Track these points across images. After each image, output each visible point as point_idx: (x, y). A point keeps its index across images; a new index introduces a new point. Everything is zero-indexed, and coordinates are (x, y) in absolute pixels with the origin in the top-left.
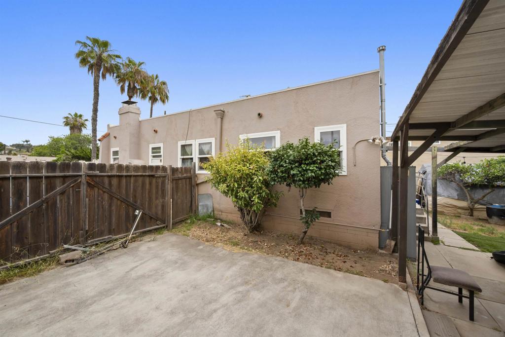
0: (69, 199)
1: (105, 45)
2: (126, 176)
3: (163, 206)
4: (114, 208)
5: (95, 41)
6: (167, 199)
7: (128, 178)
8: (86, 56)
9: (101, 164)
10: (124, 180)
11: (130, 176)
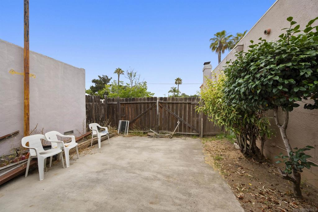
0: (153, 112)
1: (223, 33)
2: (176, 103)
3: (198, 122)
4: (170, 118)
5: (218, 34)
6: (199, 118)
7: (177, 104)
8: (214, 45)
9: (165, 97)
10: (175, 106)
11: (178, 103)
